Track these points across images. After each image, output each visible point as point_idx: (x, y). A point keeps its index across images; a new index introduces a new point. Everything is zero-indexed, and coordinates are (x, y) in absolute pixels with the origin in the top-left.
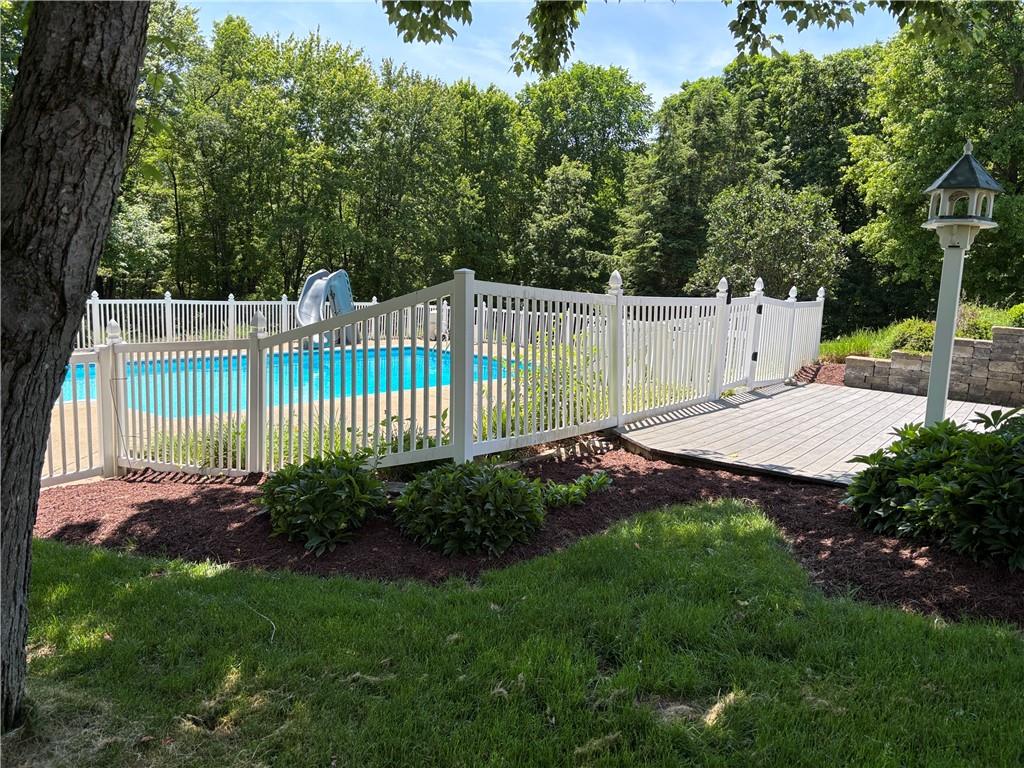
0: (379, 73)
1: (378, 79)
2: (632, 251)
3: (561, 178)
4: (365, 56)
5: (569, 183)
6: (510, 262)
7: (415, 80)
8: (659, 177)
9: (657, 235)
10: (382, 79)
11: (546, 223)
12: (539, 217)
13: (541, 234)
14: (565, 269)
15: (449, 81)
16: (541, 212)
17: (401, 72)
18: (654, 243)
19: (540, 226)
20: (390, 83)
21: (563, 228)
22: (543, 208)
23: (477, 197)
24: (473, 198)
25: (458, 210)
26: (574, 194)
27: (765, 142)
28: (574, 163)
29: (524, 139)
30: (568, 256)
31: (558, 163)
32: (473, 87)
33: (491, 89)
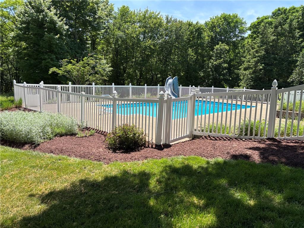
0: (164, 19)
1: (164, 21)
2: (250, 70)
3: (219, 49)
4: (161, 14)
5: (222, 50)
6: (202, 75)
7: (175, 21)
8: (261, 46)
9: (263, 65)
10: (165, 21)
11: (215, 63)
12: (212, 61)
13: (213, 66)
14: (222, 77)
15: (185, 21)
16: (213, 59)
17: (171, 18)
18: (261, 67)
19: (213, 64)
20: (168, 22)
21: (220, 64)
22: (214, 58)
23: (194, 55)
24: (193, 55)
25: (188, 59)
26: (223, 53)
27: (299, 33)
28: (223, 44)
29: (207, 38)
30: (222, 73)
31: (218, 44)
32: (192, 23)
33: (197, 23)
